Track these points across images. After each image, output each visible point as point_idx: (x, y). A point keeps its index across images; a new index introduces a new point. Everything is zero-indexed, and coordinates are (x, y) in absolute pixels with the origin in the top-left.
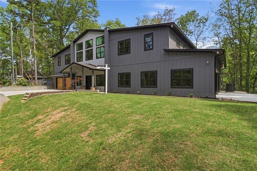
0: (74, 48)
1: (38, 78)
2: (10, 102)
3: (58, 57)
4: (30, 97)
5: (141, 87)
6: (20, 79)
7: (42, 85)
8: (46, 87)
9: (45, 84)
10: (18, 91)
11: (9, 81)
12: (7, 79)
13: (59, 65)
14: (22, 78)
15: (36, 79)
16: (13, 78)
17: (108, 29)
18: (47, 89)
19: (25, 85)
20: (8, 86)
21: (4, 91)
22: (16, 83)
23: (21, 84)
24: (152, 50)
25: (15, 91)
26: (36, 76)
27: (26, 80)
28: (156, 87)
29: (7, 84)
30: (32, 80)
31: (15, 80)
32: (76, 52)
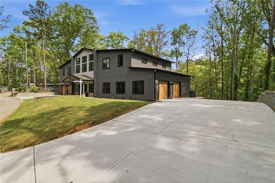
0: (74, 62)
1: (47, 85)
2: (24, 103)
3: (63, 69)
4: (36, 99)
5: (116, 93)
6: (32, 87)
7: (51, 91)
8: (53, 93)
9: (53, 91)
10: (31, 96)
11: (24, 89)
12: (22, 86)
13: (63, 75)
14: (34, 86)
15: (45, 86)
16: (27, 86)
17: (96, 49)
18: (54, 95)
19: (36, 92)
20: (23, 92)
21: (21, 96)
22: (30, 90)
23: (33, 91)
24: (122, 67)
25: (28, 96)
26: (46, 84)
27: (38, 87)
28: (125, 94)
29: (23, 91)
30: (42, 88)
31: (29, 87)
32: (75, 65)
